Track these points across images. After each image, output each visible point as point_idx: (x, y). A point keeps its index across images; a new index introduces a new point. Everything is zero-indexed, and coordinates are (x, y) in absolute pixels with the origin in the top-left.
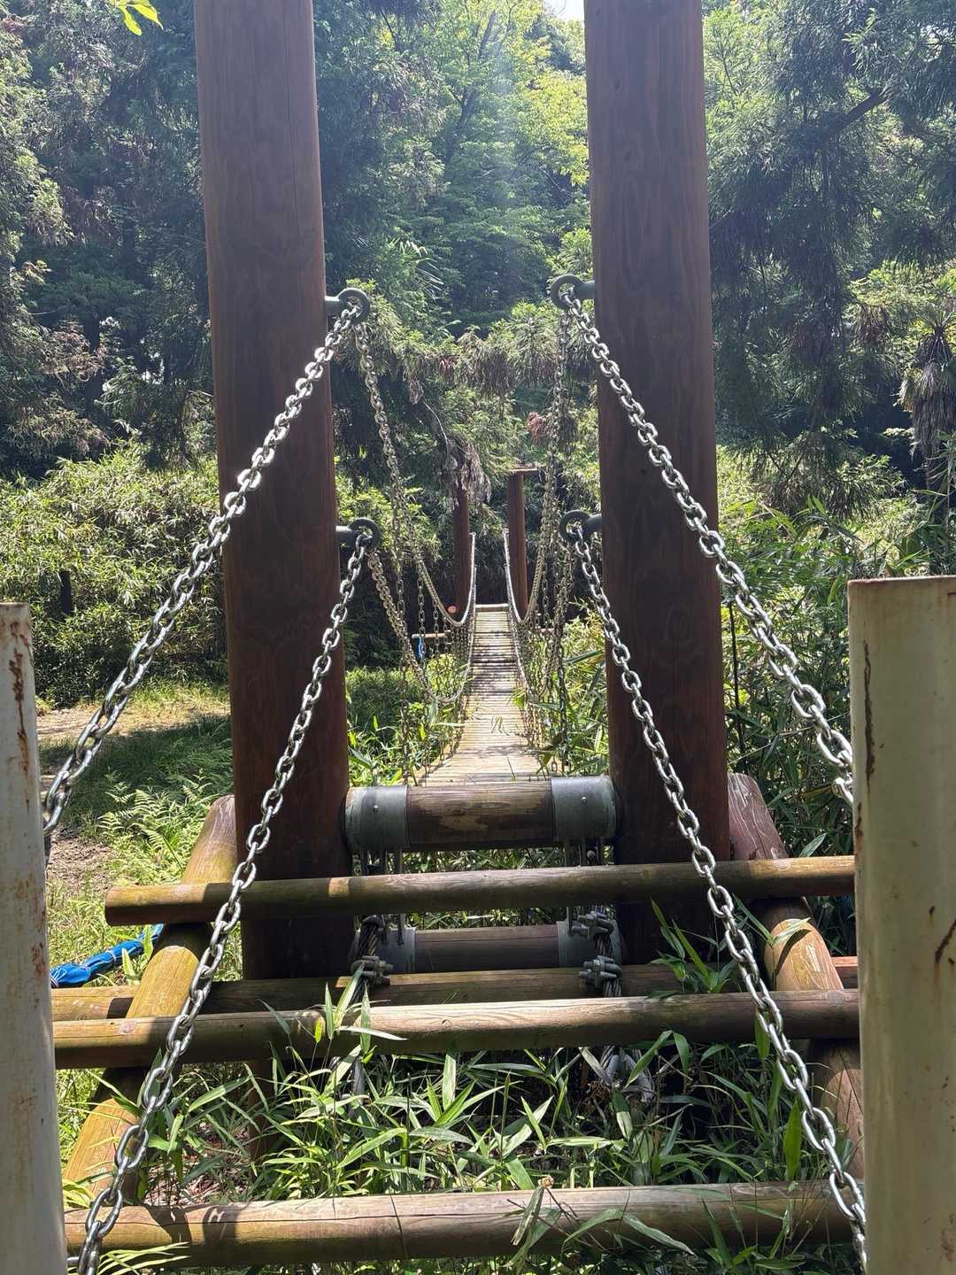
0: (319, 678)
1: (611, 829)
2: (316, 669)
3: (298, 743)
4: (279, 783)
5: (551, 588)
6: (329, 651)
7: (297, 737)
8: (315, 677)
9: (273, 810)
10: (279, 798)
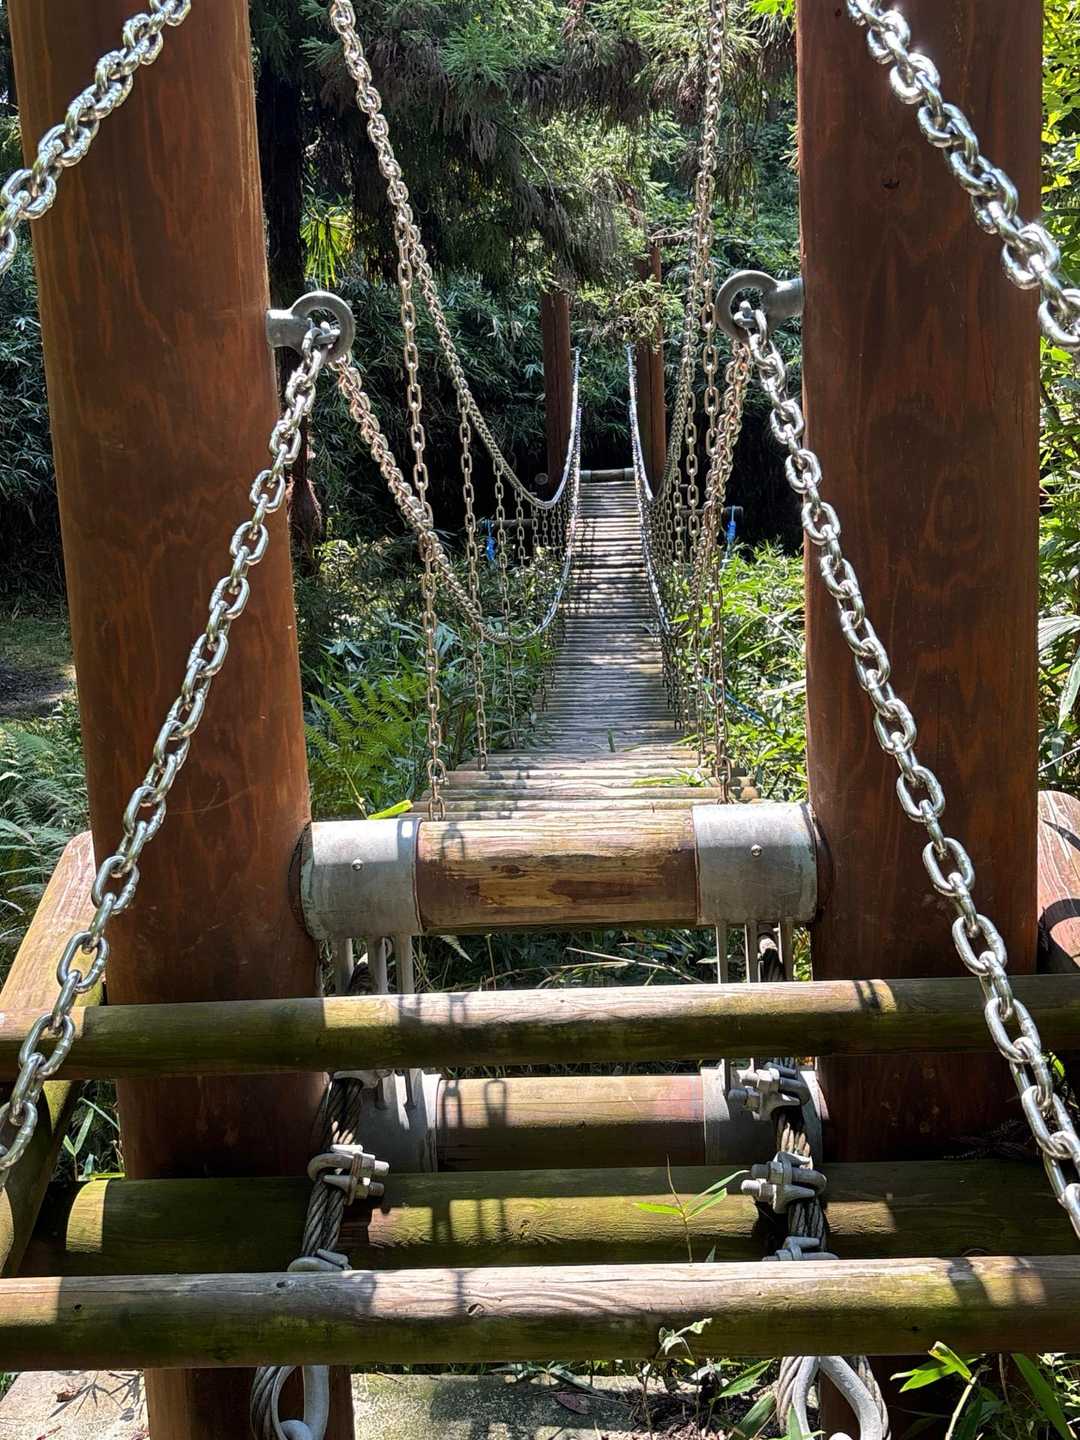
0: (222, 623)
1: (807, 907)
2: (216, 604)
3: (175, 761)
4: (130, 841)
5: (701, 442)
6: (244, 567)
7: (172, 747)
8: (213, 619)
9: (114, 903)
10: (128, 875)
